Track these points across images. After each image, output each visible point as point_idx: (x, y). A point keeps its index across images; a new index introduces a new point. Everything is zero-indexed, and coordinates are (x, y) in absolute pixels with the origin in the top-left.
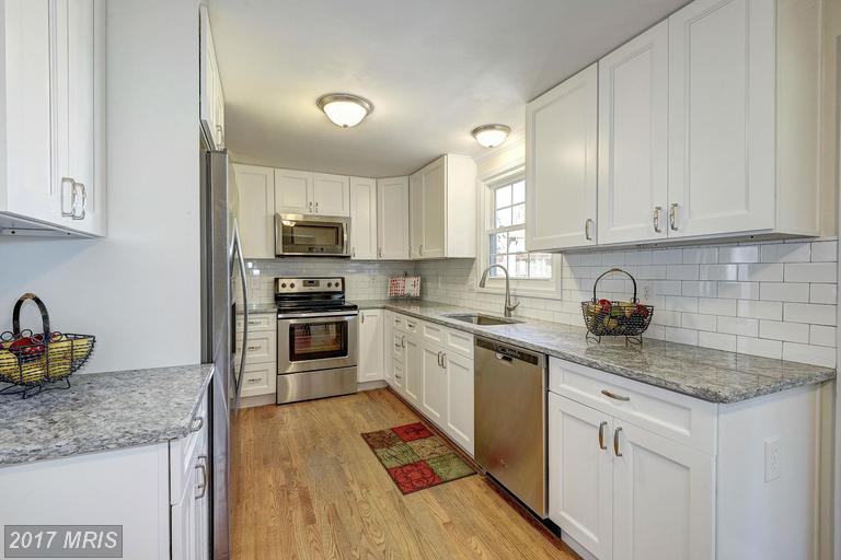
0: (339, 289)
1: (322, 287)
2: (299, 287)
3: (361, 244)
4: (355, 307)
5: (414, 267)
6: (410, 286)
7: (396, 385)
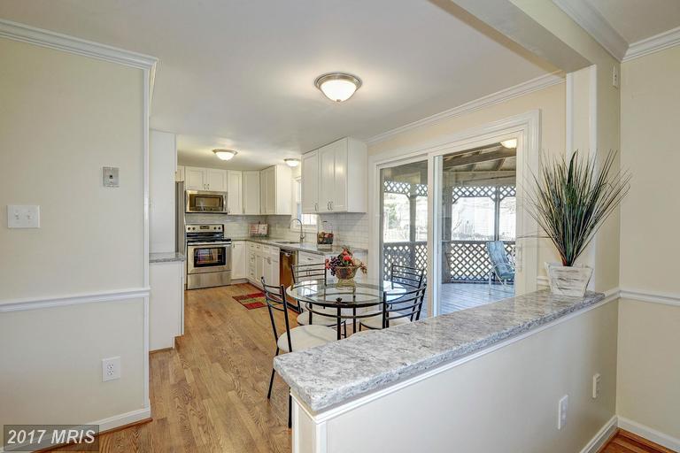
0: (221, 230)
1: (211, 229)
2: (198, 230)
3: (234, 206)
4: (230, 240)
5: (264, 219)
6: (262, 229)
7: (252, 280)
